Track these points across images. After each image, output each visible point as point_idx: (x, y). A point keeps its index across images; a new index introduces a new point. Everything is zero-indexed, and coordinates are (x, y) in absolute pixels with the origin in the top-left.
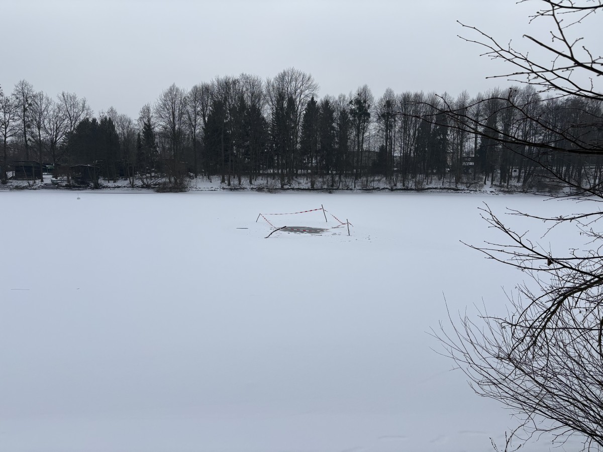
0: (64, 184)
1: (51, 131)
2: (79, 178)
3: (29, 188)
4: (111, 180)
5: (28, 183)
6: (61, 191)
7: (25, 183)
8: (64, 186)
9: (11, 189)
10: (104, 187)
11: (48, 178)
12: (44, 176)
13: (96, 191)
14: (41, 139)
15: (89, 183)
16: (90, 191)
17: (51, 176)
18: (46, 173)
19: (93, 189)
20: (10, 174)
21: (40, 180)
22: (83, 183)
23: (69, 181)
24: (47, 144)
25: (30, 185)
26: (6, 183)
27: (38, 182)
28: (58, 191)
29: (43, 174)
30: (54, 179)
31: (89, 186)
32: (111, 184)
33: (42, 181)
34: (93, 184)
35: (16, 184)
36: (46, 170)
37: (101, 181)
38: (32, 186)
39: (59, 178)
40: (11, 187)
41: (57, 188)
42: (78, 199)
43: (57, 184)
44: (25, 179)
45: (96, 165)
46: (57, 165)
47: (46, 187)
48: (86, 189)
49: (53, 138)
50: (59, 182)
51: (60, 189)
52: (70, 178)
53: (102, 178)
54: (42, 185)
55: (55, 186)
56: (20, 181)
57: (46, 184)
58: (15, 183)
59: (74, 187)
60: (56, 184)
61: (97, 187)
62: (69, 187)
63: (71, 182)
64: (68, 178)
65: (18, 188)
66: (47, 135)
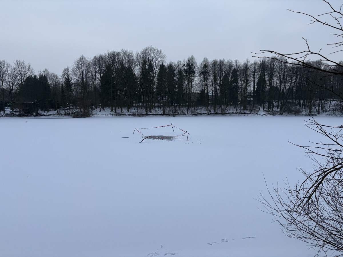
0: (18, 114)
1: (10, 83)
2: (26, 110)
4: (46, 111)
6: (16, 118)
8: (17, 115)
10: (42, 115)
11: (8, 110)
12: (5, 109)
13: (37, 117)
14: (4, 87)
15: (32, 113)
16: (33, 117)
17: (10, 109)
18: (6, 108)
19: (35, 116)
21: (3, 112)
22: (29, 113)
23: (20, 112)
24: (7, 91)
28: (14, 118)
29: (5, 108)
30: (11, 111)
31: (32, 114)
32: (46, 113)
33: (4, 112)
34: (35, 113)
36: (6, 106)
37: (40, 112)
39: (14, 110)
41: (13, 116)
42: (26, 122)
45: (37, 102)
46: (13, 103)
47: (7, 115)
48: (31, 116)
49: (11, 87)
50: (14, 112)
51: (15, 117)
52: (21, 110)
53: (40, 110)
54: (4, 114)
55: (12, 115)
57: (6, 114)
59: (24, 115)
61: (38, 115)
62: (20, 115)
63: (22, 112)
64: (20, 110)
66: (7, 85)
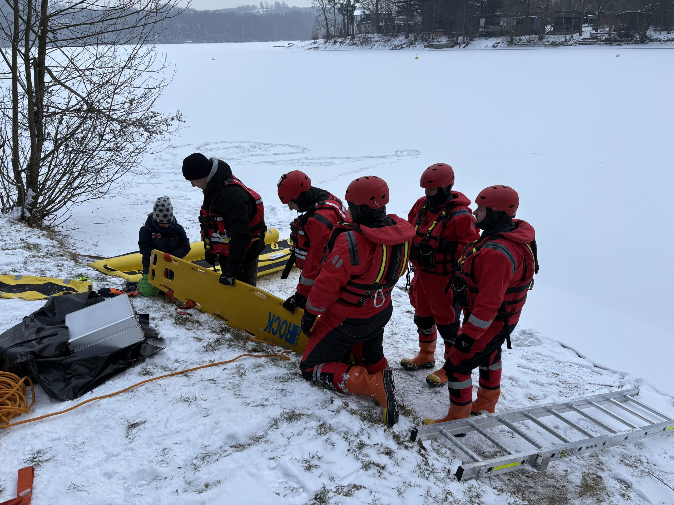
0: (604, 38)
2: (623, 29)
3: (565, 43)
4: (664, 30)
5: (565, 37)
6: (599, 47)
7: (561, 38)
8: (603, 41)
9: (546, 46)
10: (653, 41)
11: (587, 31)
12: (583, 29)
13: (642, 46)
15: (634, 36)
16: (634, 46)
17: (591, 28)
18: (586, 25)
19: (638, 44)
20: (548, 28)
21: (578, 34)
22: (627, 35)
23: (610, 34)
25: (566, 41)
26: (543, 39)
27: (576, 36)
28: (596, 46)
29: (583, 26)
30: (594, 32)
31: (632, 39)
32: (664, 36)
33: (580, 35)
34: (638, 37)
35: (552, 40)
36: (586, 21)
37: (651, 33)
38: (568, 41)
39: (599, 31)
40: (547, 43)
41: (595, 43)
42: (618, 56)
43: (596, 38)
44: (562, 33)
45: (649, 10)
46: (600, 13)
47: (584, 42)
48: (629, 43)
50: (598, 35)
51: (599, 44)
52: (613, 29)
53: (652, 28)
54: (579, 40)
55: (593, 41)
56: (557, 36)
57: (583, 39)
58: (552, 38)
59: (615, 41)
60: (594, 38)
61: (644, 40)
62: (609, 42)
63: (613, 35)
64: (610, 30)
65: (554, 44)
